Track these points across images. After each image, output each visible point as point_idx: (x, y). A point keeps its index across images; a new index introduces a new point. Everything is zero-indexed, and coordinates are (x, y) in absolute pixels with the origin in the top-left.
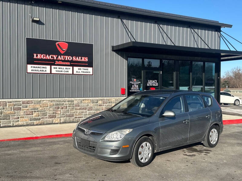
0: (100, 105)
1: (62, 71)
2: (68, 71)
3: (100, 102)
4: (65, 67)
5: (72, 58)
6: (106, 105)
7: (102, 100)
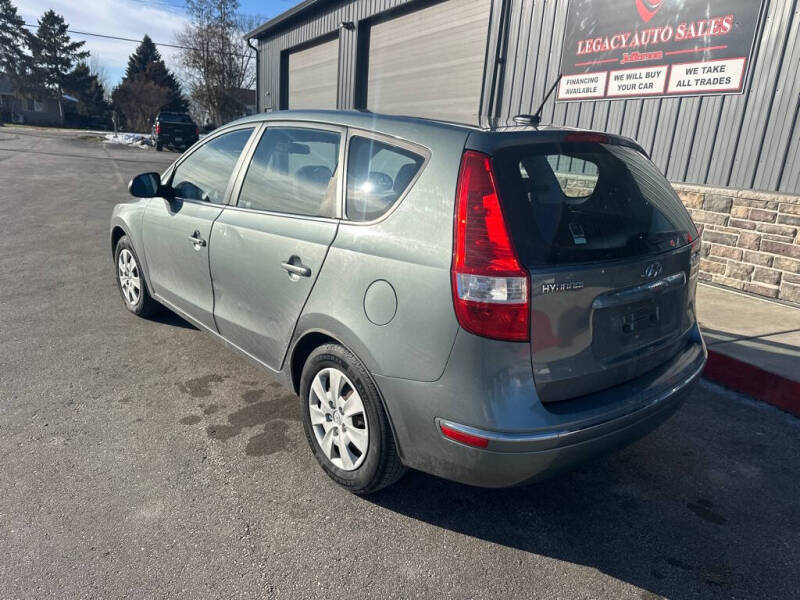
0: (735, 224)
1: (634, 86)
2: (651, 85)
3: (739, 211)
4: (643, 71)
5: (675, 32)
6: (764, 228)
7: (750, 201)
